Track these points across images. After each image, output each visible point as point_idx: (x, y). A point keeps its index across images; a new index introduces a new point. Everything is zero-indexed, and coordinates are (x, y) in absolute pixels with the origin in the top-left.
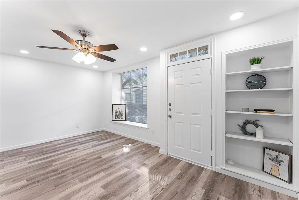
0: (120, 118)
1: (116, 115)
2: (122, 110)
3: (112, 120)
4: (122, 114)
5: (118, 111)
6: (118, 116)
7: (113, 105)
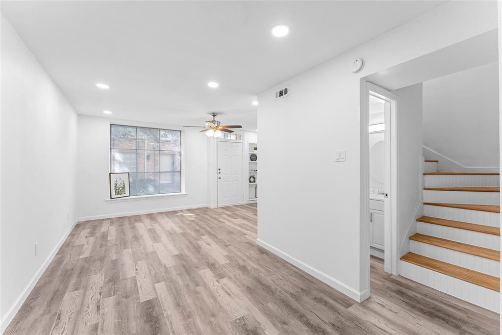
0: (121, 194)
1: (116, 190)
2: (123, 181)
3: (111, 198)
4: (124, 188)
5: (119, 183)
6: (119, 191)
7: (111, 174)
